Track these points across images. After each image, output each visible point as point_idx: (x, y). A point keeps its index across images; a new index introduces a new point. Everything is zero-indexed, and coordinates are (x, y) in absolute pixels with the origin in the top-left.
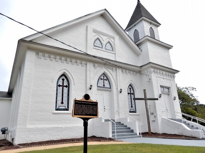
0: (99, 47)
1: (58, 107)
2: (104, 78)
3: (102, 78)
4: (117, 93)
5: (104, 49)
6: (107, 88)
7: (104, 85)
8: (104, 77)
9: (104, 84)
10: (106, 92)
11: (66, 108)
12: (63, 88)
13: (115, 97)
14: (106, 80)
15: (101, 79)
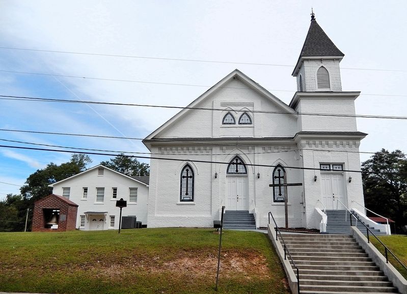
0: (230, 124)
1: (182, 199)
2: (237, 162)
3: (235, 161)
4: (255, 179)
5: (237, 125)
6: (241, 173)
7: (237, 171)
8: (237, 160)
9: (237, 169)
10: (240, 178)
11: (191, 199)
12: (187, 179)
13: (251, 184)
14: (240, 164)
15: (233, 164)
